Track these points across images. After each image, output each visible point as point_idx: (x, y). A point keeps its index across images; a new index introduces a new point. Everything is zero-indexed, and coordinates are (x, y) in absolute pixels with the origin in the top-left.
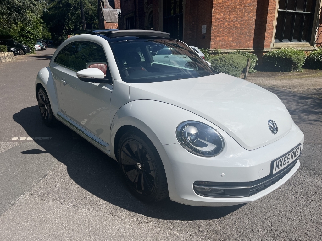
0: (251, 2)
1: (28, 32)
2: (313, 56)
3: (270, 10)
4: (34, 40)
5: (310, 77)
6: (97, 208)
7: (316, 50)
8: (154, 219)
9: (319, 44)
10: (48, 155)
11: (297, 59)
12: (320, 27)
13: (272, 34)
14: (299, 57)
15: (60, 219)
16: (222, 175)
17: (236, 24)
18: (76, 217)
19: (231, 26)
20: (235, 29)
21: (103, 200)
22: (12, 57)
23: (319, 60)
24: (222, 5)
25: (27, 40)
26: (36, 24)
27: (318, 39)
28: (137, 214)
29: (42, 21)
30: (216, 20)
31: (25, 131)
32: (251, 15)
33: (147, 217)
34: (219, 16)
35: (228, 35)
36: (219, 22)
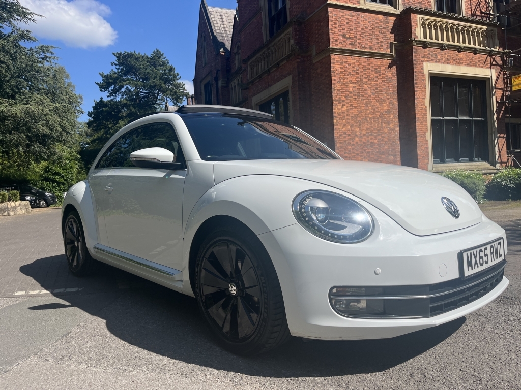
0: (390, 108)
1: (56, 174)
2: (497, 181)
3: (419, 118)
4: (64, 185)
5: (499, 209)
6: (157, 370)
7: (501, 172)
8: (262, 379)
9: (504, 163)
10: (75, 309)
11: (473, 185)
12: (500, 139)
13: (428, 152)
14: (475, 181)
15: (90, 387)
16: (377, 272)
17: (371, 139)
18: (120, 383)
19: (364, 143)
20: (371, 146)
21: (169, 358)
22: (27, 209)
23: (508, 186)
24: (347, 115)
25: (52, 185)
26: (70, 162)
27: (500, 156)
28: (232, 373)
29: (79, 156)
30: (341, 135)
31: (38, 284)
32: (391, 126)
33: (250, 377)
34: (344, 129)
35: (361, 155)
36: (345, 137)
